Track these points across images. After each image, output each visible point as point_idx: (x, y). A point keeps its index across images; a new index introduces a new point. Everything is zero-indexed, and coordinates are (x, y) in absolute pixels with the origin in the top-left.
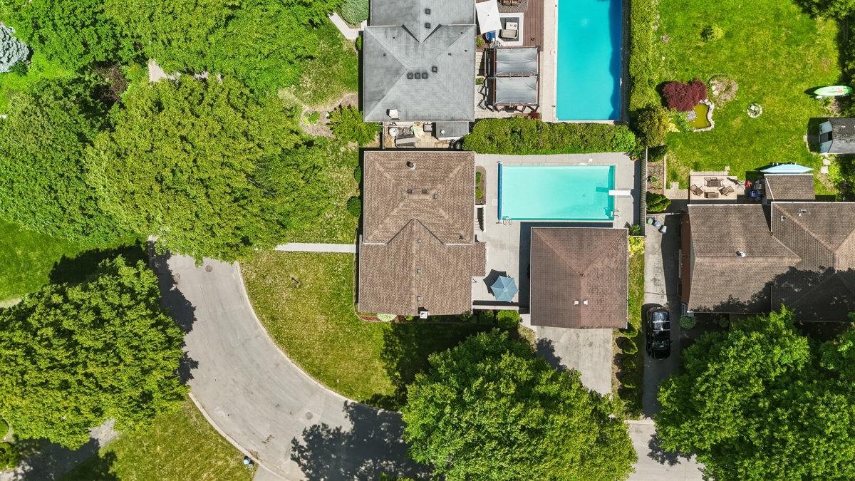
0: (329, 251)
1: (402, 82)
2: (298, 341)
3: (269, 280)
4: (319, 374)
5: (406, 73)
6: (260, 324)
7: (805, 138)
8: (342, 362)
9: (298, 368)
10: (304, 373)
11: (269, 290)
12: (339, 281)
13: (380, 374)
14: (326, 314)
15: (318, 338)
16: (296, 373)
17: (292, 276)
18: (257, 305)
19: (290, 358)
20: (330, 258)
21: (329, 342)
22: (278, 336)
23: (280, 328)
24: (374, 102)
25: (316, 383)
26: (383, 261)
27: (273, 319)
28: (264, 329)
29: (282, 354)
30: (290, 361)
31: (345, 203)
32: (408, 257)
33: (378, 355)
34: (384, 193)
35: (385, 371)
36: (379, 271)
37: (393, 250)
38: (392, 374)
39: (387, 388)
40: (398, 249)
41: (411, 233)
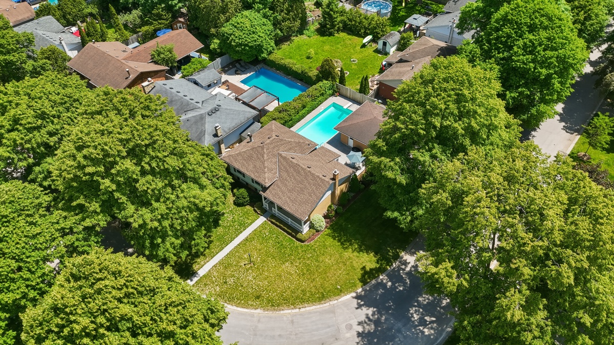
0: (251, 232)
1: (208, 119)
5: (207, 114)
6: (253, 311)
8: (328, 275)
10: (314, 307)
12: (273, 239)
14: (287, 261)
15: (298, 277)
19: (295, 308)
20: (255, 235)
22: (273, 304)
23: (268, 297)
25: (327, 304)
27: (258, 297)
28: (259, 311)
29: (287, 312)
30: (297, 310)
31: (233, 206)
32: (296, 167)
33: (341, 250)
34: (250, 157)
35: (356, 254)
36: (290, 191)
37: (285, 175)
38: (360, 250)
39: (369, 261)
40: (287, 171)
41: (285, 158)
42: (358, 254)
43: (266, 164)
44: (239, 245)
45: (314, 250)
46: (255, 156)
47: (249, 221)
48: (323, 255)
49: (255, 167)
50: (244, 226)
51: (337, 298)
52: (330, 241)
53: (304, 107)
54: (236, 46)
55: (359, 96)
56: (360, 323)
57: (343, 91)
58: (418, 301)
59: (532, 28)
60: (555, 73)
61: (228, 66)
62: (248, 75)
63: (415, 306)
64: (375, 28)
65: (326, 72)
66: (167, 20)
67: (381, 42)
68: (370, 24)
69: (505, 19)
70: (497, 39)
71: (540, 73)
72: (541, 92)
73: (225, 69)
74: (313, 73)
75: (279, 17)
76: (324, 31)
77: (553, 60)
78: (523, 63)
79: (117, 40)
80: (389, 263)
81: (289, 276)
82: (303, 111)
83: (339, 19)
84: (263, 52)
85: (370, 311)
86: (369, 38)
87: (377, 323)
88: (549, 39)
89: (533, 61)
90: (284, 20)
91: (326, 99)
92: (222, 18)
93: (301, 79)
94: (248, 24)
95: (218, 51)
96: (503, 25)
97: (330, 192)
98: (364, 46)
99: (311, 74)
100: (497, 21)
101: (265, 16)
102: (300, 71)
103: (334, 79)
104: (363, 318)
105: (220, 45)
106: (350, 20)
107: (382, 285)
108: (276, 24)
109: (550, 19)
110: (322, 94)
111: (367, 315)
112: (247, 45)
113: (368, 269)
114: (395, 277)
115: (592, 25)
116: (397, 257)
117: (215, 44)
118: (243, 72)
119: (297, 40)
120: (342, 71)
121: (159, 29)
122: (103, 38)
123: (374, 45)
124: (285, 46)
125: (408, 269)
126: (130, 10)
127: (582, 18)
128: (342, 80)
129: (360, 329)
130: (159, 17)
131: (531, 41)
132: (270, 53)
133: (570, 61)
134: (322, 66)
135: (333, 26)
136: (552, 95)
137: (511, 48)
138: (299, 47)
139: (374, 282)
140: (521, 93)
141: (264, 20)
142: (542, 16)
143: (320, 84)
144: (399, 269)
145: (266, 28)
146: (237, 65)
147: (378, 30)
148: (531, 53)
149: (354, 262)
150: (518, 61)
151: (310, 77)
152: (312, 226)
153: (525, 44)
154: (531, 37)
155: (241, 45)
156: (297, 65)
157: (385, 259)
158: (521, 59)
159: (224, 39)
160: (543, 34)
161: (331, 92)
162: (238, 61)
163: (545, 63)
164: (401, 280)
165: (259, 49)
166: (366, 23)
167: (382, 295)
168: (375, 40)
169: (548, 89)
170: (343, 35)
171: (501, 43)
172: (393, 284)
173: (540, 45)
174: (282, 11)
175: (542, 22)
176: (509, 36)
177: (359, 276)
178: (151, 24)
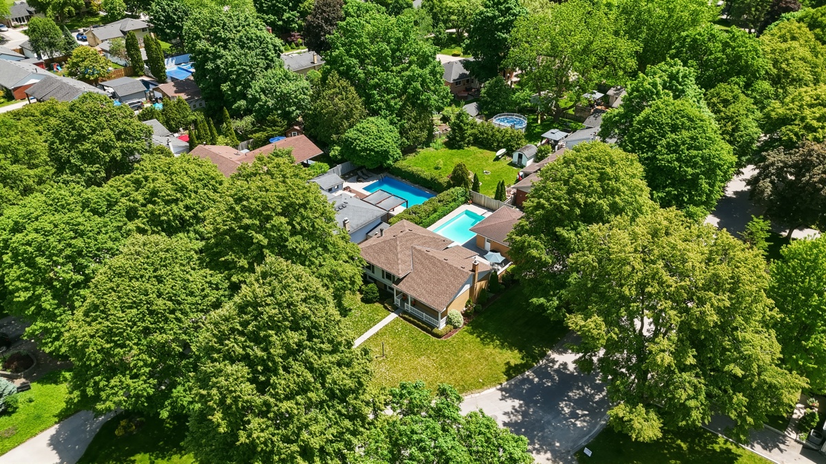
0: (381, 328)
4: (465, 388)
8: (468, 369)
12: (407, 334)
13: (497, 354)
14: (423, 355)
15: (435, 370)
20: (386, 330)
21: (445, 366)
31: (360, 303)
32: (432, 259)
33: (482, 346)
34: (382, 250)
35: (498, 350)
36: (425, 283)
37: (419, 267)
38: (502, 346)
39: (514, 357)
40: (422, 263)
41: (419, 251)
42: (501, 351)
43: (399, 256)
44: (369, 339)
45: (452, 345)
46: (387, 248)
47: (379, 318)
48: (462, 350)
49: (387, 259)
50: (373, 322)
51: (480, 390)
52: (469, 338)
53: (435, 211)
54: (361, 151)
55: (494, 203)
56: (505, 414)
57: (477, 199)
58: (568, 396)
59: (674, 129)
60: (703, 173)
61: (348, 173)
62: (371, 183)
63: (565, 401)
64: (510, 141)
65: (458, 178)
66: (282, 127)
67: (516, 155)
68: (503, 137)
69: (647, 121)
70: (641, 139)
71: (686, 172)
72: (690, 193)
73: (346, 176)
74: (444, 179)
75: (406, 125)
76: (452, 144)
77: (698, 159)
78: (668, 162)
79: (227, 144)
80: (535, 360)
81: (425, 369)
82: (435, 215)
83: (469, 132)
84: (388, 159)
85: (517, 403)
86: (503, 151)
87: (525, 414)
88: (692, 138)
89: (678, 160)
90: (411, 128)
91: (458, 206)
92: (346, 124)
93: (430, 186)
94: (374, 129)
95: (339, 157)
96: (645, 126)
97: (468, 287)
98: (497, 159)
99: (441, 181)
100: (639, 122)
101: (392, 123)
102: (429, 178)
103: (466, 185)
104: (509, 409)
105: (341, 153)
106: (482, 133)
107: (528, 380)
108: (403, 132)
109: (691, 120)
110: (454, 200)
111: (514, 406)
112: (373, 150)
113: (513, 364)
114: (543, 373)
115: (742, 136)
116: (543, 355)
117: (335, 151)
118: (366, 180)
119: (423, 152)
120: (475, 177)
121: (272, 136)
122: (213, 142)
123: (509, 159)
124: (410, 157)
125: (556, 366)
126: (241, 117)
127: (730, 129)
128: (476, 187)
129: (507, 420)
130: (274, 123)
131: (673, 140)
132: (396, 160)
133: (716, 161)
134: (455, 172)
135: (463, 138)
136: (700, 195)
137: (655, 147)
138: (426, 158)
139: (519, 377)
140: (668, 193)
141: (391, 127)
142: (683, 117)
143: (452, 190)
144: (546, 366)
145: (392, 134)
146: (359, 172)
147: (513, 143)
148: (675, 151)
149: (497, 358)
150: (663, 160)
151: (440, 184)
152: (449, 322)
153: (668, 143)
154: (673, 136)
155: (366, 149)
156: (426, 173)
157: (532, 357)
158: (666, 158)
159: (347, 145)
160: (685, 134)
161: (463, 199)
162: (361, 168)
163: (689, 162)
164: (549, 376)
165: (385, 155)
166: (499, 136)
167: (528, 390)
168: (509, 153)
169: (696, 190)
170: (473, 148)
171: (645, 143)
172: (541, 379)
173: (683, 143)
174: (409, 119)
175: (683, 123)
176: (651, 136)
177: (504, 370)
178: (265, 130)
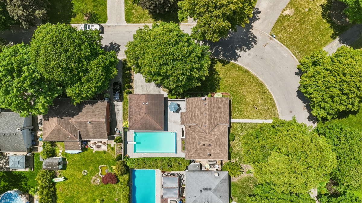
0: (242, 119)
1: (213, 187)
2: (254, 84)
3: (266, 108)
4: (245, 72)
5: (212, 190)
6: (269, 90)
7: (67, 163)
8: (236, 76)
9: (254, 73)
10: (252, 72)
11: (266, 104)
12: (238, 108)
13: (221, 72)
14: (243, 95)
15: (246, 86)
16: (254, 71)
17: (257, 110)
18: (271, 98)
19: (257, 77)
20: (242, 117)
21: (241, 84)
22: (262, 86)
23: (261, 89)
24: (224, 179)
25: (247, 68)
26: (220, 117)
27: (264, 93)
28: (268, 88)
29: (261, 79)
30: (257, 76)
32: (210, 120)
33: (222, 79)
36: (221, 114)
38: (216, 73)
39: (218, 66)
41: (209, 129)
45: (230, 89)
47: (238, 125)
48: (229, 84)
49: (222, 138)
50: (241, 125)
51: (242, 67)
52: (222, 87)
68: (45, 187)
87: (240, 47)
103: (124, 162)
104: (243, 52)
107: (224, 55)
111: (240, 51)
113: (222, 64)
114: (217, 53)
129: (247, 50)
139: (225, 59)
151: (128, 178)
164: (217, 50)
166: (46, 191)
167: (229, 52)
